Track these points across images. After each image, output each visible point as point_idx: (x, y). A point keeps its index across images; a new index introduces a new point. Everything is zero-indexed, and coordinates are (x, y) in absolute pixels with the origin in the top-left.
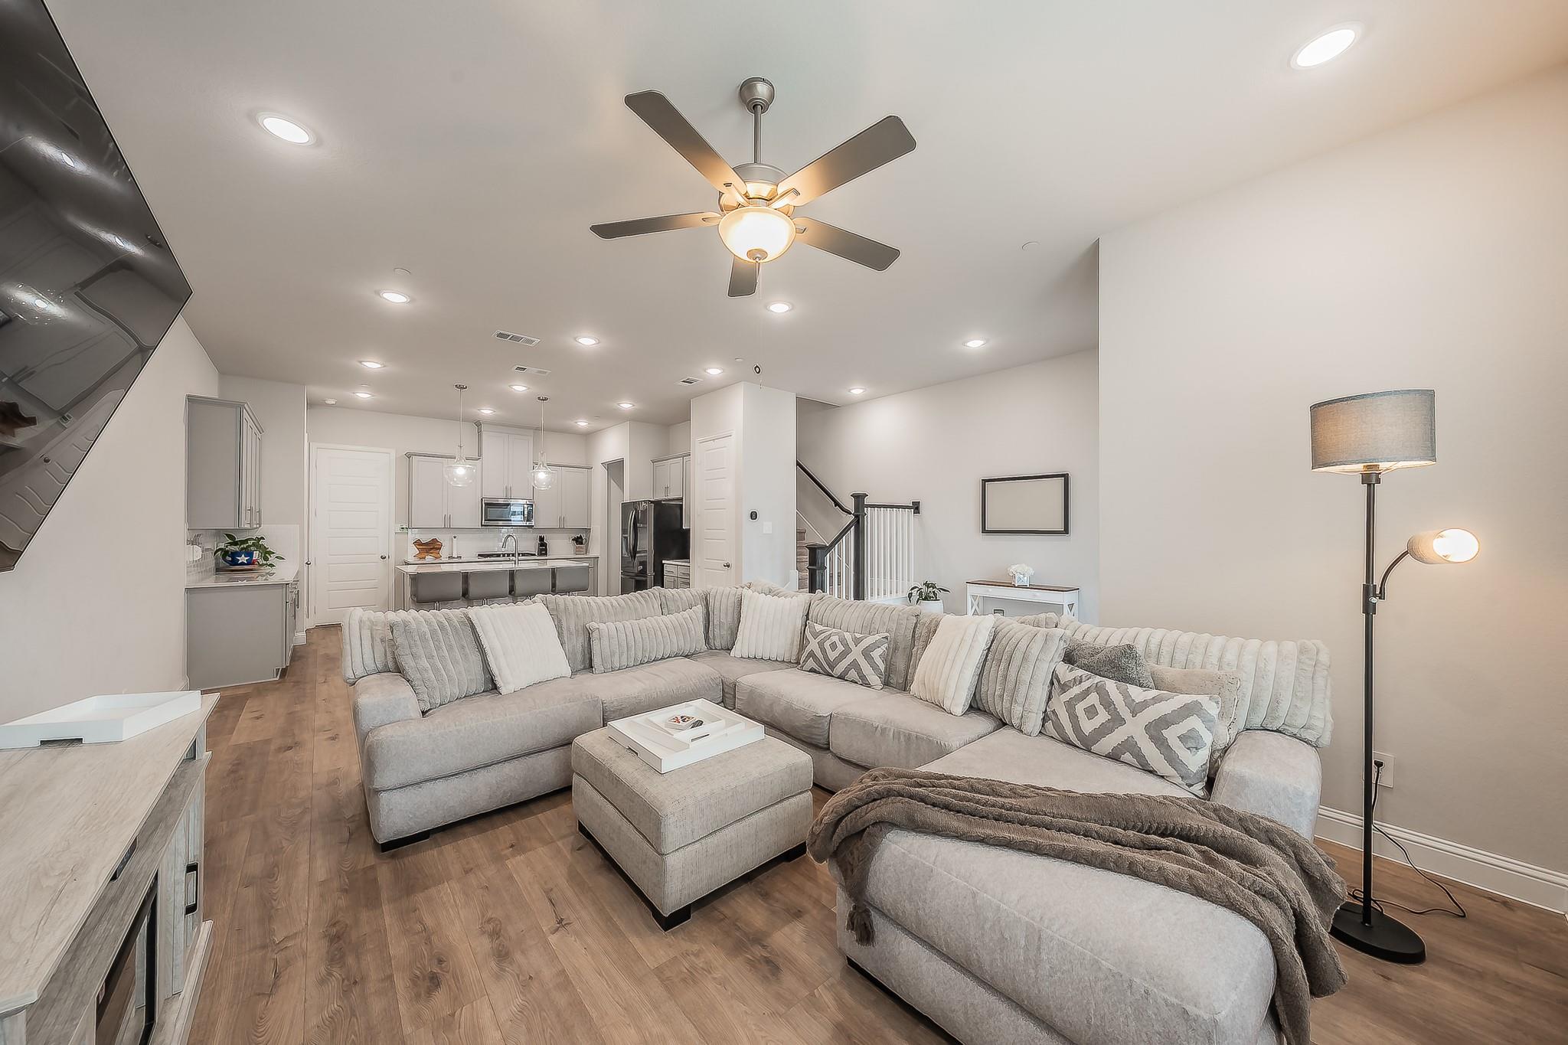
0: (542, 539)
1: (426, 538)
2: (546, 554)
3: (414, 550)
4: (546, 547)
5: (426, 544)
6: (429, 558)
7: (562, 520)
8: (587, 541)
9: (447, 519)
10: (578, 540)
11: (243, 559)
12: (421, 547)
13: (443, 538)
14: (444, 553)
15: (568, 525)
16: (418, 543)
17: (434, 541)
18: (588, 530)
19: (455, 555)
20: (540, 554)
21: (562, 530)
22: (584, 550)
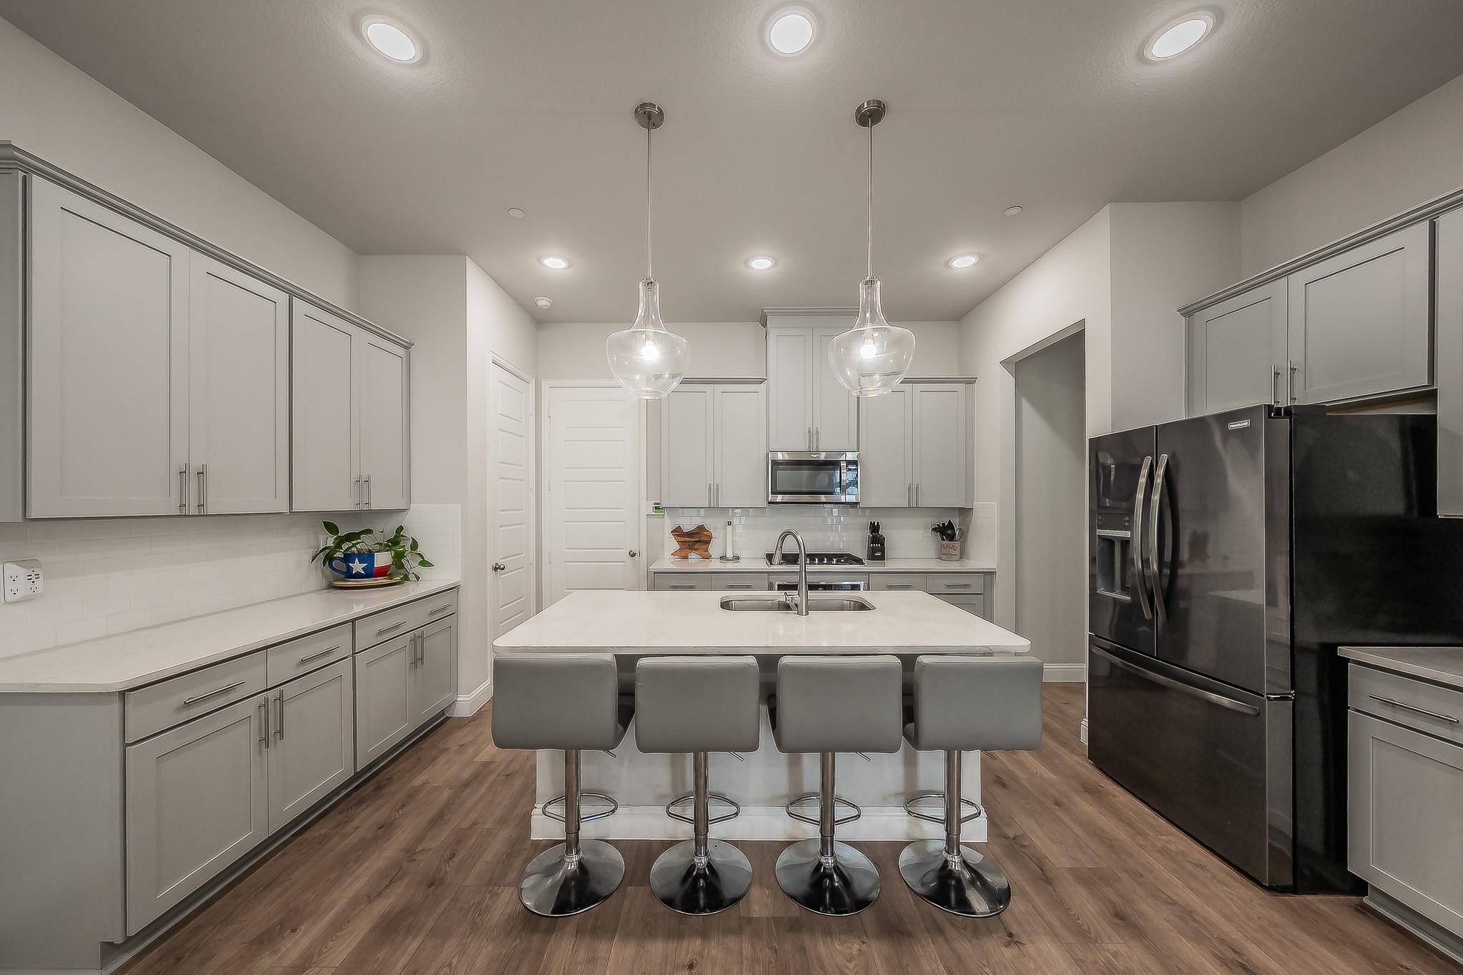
0: (874, 528)
1: (689, 524)
2: (882, 558)
3: (672, 544)
4: (883, 545)
5: (690, 534)
6: (693, 556)
7: (913, 491)
8: (964, 534)
9: (714, 490)
10: (945, 532)
11: (358, 567)
12: (682, 539)
13: (714, 525)
14: (715, 549)
15: (926, 502)
16: (678, 532)
17: (701, 529)
18: (965, 512)
19: (729, 555)
20: (872, 557)
21: (913, 509)
22: (958, 553)
